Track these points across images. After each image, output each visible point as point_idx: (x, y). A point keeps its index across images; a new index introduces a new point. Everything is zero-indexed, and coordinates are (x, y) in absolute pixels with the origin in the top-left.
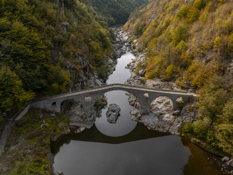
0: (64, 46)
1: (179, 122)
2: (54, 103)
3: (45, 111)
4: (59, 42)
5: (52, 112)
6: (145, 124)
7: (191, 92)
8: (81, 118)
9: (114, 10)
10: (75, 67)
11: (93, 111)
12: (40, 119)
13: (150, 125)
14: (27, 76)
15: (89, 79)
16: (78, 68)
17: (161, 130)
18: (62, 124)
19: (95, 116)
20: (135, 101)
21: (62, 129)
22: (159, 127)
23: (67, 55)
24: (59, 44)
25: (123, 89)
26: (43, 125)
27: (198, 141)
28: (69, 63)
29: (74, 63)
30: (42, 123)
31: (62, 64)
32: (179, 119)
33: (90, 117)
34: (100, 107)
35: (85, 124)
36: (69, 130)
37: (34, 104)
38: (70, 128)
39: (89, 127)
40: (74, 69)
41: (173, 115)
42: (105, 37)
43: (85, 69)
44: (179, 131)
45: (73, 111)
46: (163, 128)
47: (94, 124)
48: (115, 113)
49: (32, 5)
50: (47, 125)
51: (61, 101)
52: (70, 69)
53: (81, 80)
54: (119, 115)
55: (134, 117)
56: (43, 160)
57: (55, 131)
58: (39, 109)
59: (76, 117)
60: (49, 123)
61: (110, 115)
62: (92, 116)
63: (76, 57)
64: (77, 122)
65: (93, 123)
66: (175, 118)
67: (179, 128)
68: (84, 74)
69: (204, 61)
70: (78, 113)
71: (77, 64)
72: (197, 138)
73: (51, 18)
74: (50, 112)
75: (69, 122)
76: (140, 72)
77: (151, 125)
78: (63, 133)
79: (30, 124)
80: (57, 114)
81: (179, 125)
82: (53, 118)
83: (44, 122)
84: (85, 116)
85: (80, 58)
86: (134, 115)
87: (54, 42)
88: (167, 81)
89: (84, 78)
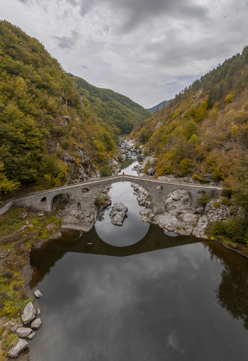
0: (64, 138)
1: (204, 222)
2: (44, 199)
3: (30, 210)
4: (58, 134)
5: (40, 212)
6: (161, 226)
7: (214, 185)
8: (77, 218)
9: (119, 121)
10: (74, 159)
11: (93, 210)
12: (22, 219)
13: (166, 226)
14: (13, 161)
15: (90, 177)
16: (77, 162)
17: (182, 232)
18: (51, 226)
19: (95, 216)
20: (146, 200)
21: (50, 232)
22: (178, 228)
23: (65, 147)
24: (57, 135)
25: (131, 180)
26: (25, 226)
27: (234, 245)
28: (67, 155)
29: (73, 155)
30: (24, 224)
31: (58, 155)
32: (204, 218)
33: (89, 217)
34: (102, 207)
35: (81, 225)
36: (60, 234)
37: (18, 200)
38: (61, 232)
39: (87, 229)
40: (72, 162)
41: (196, 213)
42: (110, 139)
43: (85, 165)
44: (206, 233)
45: (67, 210)
46: (184, 229)
47: (94, 227)
48: (121, 213)
49: (32, 95)
50: (31, 226)
51: (53, 196)
52: (68, 161)
53: (81, 177)
54: (126, 216)
55: (145, 217)
56: (16, 274)
57: (40, 234)
58: (23, 207)
59: (70, 218)
60: (34, 224)
61: (115, 215)
62: (92, 216)
63: (76, 150)
64: (71, 223)
65: (92, 225)
66: (198, 218)
67: (205, 229)
68: (85, 171)
69: (223, 151)
70: (74, 212)
71: (77, 157)
72: (233, 242)
73: (51, 109)
74: (37, 211)
75: (60, 223)
76: (150, 170)
77: (169, 226)
78: (51, 237)
79: (7, 225)
80: (46, 213)
81: (205, 226)
82: (41, 218)
83: (27, 223)
84: (82, 216)
85: (81, 152)
86: (145, 215)
87: (52, 132)
88: (181, 177)
89: (85, 175)
